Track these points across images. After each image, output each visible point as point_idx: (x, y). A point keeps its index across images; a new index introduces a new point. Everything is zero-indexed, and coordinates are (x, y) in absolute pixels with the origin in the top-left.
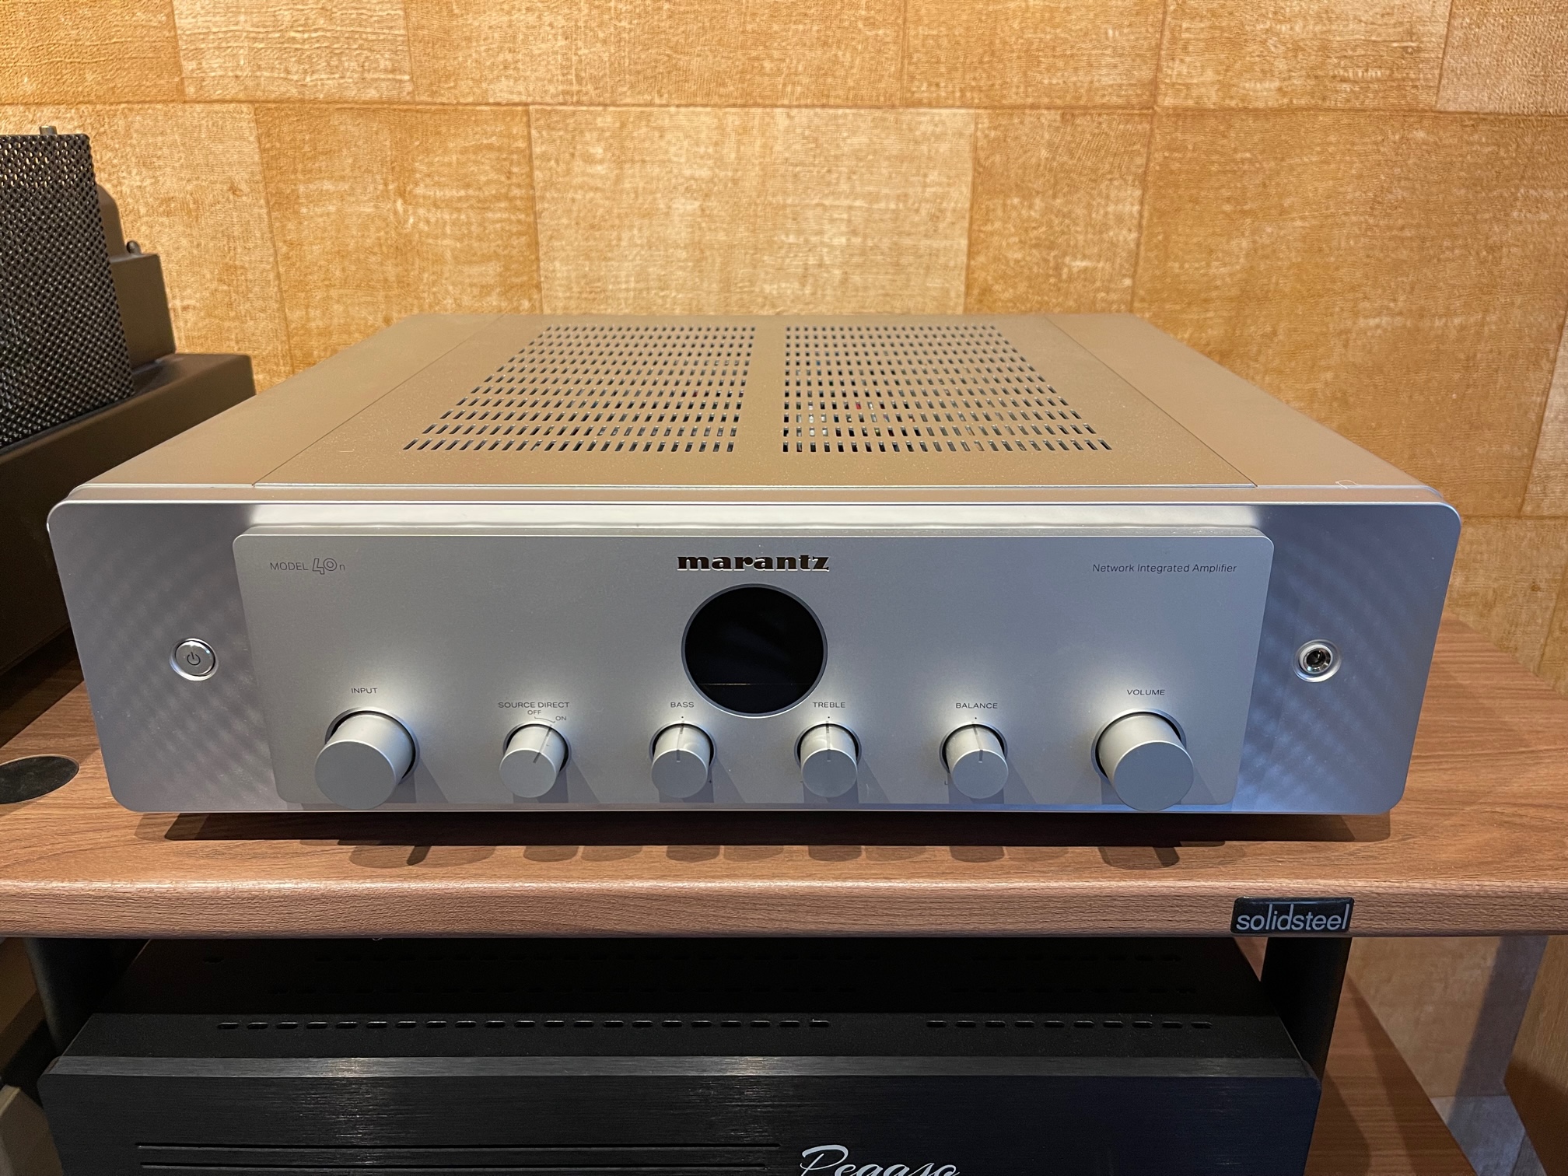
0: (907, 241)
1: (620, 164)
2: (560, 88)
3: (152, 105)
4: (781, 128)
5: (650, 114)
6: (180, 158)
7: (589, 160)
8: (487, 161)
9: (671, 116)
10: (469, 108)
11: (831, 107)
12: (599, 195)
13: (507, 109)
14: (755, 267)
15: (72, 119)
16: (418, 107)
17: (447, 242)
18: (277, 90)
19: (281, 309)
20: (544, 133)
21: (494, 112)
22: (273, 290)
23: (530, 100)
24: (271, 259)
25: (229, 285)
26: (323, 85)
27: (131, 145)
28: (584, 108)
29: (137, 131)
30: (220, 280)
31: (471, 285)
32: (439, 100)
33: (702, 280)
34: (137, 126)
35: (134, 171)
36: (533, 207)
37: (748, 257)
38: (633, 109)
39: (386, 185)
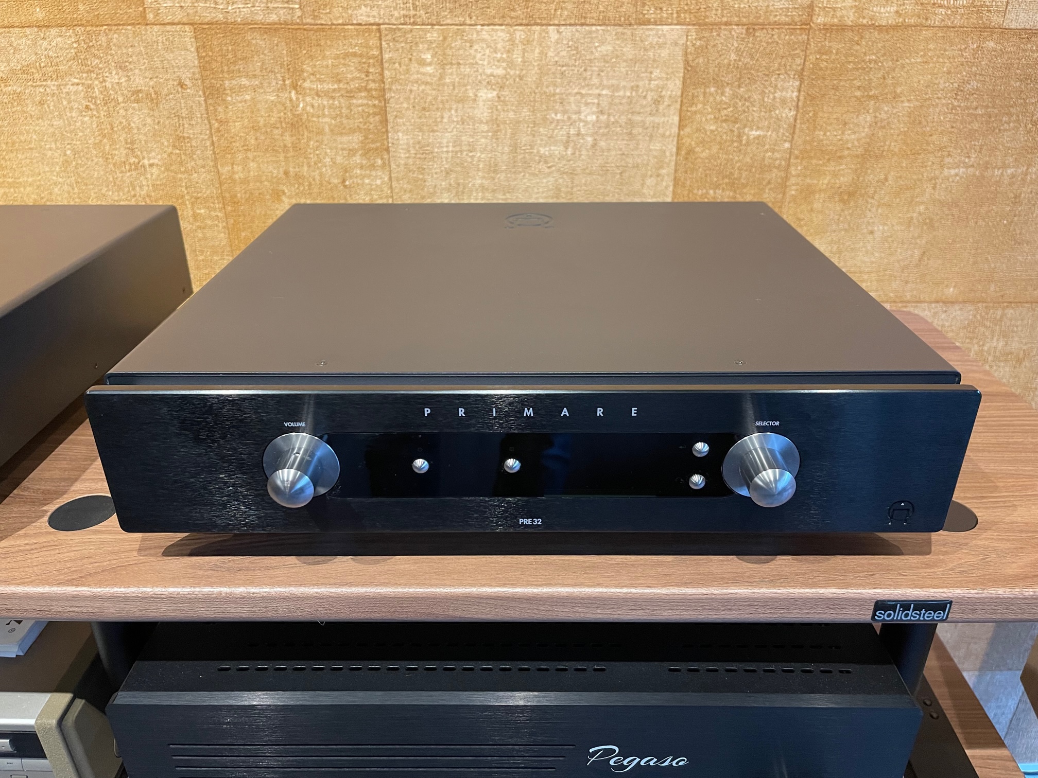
0: (638, 118)
1: (443, 66)
2: (402, 13)
3: (125, 27)
4: (553, 40)
5: (464, 31)
6: (145, 63)
7: (422, 63)
8: (352, 64)
9: (478, 32)
10: (339, 27)
11: (587, 25)
12: (428, 87)
13: (365, 28)
14: (534, 136)
15: (70, 36)
16: (305, 27)
17: (327, 120)
18: (208, 16)
19: (215, 166)
20: (391, 44)
21: (357, 30)
22: (209, 153)
23: (381, 21)
24: (208, 132)
25: (180, 150)
26: (240, 12)
27: (111, 55)
28: (418, 27)
29: (114, 45)
30: (174, 146)
31: (343, 149)
32: (319, 22)
33: (498, 146)
34: (115, 41)
35: (114, 72)
36: (384, 96)
37: (529, 129)
38: (452, 27)
39: (284, 81)
